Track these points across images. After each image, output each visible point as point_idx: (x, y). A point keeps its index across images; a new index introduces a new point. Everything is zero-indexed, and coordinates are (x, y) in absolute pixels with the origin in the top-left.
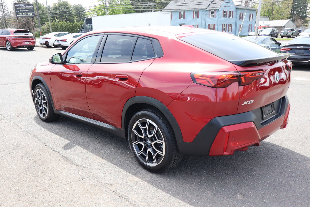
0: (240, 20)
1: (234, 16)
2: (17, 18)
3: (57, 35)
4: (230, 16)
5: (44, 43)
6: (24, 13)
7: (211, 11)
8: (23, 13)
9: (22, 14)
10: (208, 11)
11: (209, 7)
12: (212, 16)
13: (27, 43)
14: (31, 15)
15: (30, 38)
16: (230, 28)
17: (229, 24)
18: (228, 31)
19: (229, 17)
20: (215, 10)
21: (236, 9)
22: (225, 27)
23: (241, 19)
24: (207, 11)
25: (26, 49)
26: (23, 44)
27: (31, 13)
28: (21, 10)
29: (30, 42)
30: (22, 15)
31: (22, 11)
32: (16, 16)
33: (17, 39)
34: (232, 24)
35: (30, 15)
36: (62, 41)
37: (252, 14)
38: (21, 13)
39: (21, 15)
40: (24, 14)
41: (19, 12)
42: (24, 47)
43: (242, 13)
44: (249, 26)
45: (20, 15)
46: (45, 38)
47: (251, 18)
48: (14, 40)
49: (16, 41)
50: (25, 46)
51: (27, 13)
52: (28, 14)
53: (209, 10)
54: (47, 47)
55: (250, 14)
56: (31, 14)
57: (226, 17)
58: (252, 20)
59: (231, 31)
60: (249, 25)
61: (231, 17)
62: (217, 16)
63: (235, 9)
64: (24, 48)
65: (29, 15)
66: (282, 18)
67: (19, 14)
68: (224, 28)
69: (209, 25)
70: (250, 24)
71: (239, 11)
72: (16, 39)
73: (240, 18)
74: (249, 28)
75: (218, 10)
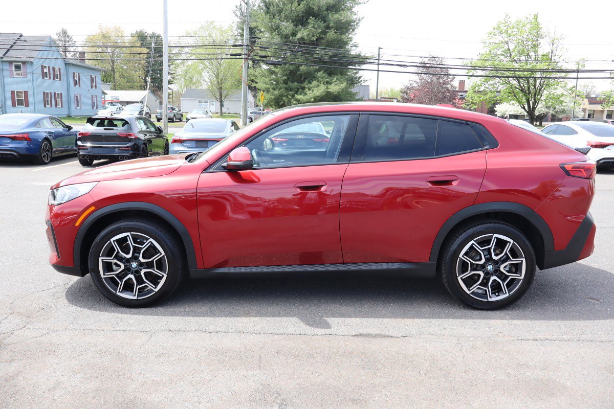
0: (75, 86)
1: (63, 78)
4: (55, 77)
7: (14, 64)
10: (8, 63)
11: (7, 55)
12: (18, 74)
16: (59, 101)
17: (55, 93)
18: (56, 106)
19: (54, 79)
20: (24, 63)
21: (66, 64)
22: (48, 98)
23: (77, 85)
24: (4, 64)
34: (61, 94)
37: (95, 77)
43: (76, 75)
44: (92, 99)
47: (94, 84)
53: (10, 62)
55: (91, 76)
57: (48, 78)
58: (96, 88)
59: (60, 106)
60: (92, 96)
61: (58, 78)
62: (30, 76)
63: (64, 65)
66: (131, 87)
68: (48, 100)
69: (13, 92)
70: (94, 94)
71: (71, 70)
73: (75, 83)
74: (93, 103)
75: (31, 62)
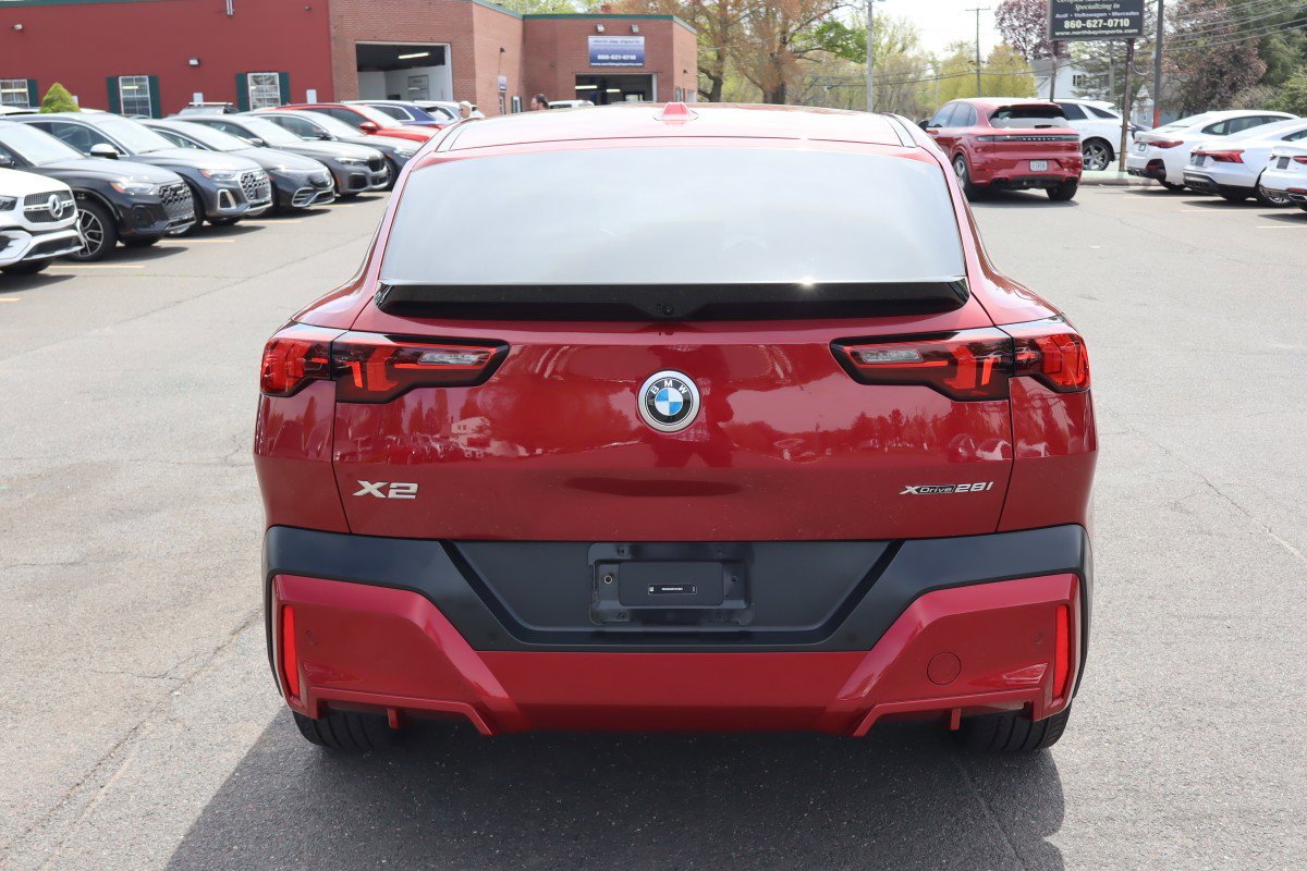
2: (1056, 43)
3: (1219, 129)
5: (1143, 166)
6: (1092, 18)
8: (1084, 20)
9: (1079, 24)
13: (1038, 167)
14: (1124, 28)
15: (1064, 143)
25: (1043, 193)
26: (1019, 170)
27: (1123, 17)
28: (1078, 8)
29: (1057, 161)
30: (1080, 30)
31: (1081, 12)
32: (1053, 36)
33: (994, 149)
35: (1119, 27)
36: (1218, 158)
38: (1076, 19)
39: (1076, 29)
40: (1089, 24)
41: (1066, 16)
42: (1025, 184)
45: (1070, 30)
46: (1150, 144)
48: (986, 149)
49: (991, 156)
50: (1028, 182)
51: (1105, 21)
52: (1110, 23)
54: (1163, 188)
56: (1126, 23)
64: (1027, 188)
65: (1113, 28)
67: (1067, 24)
72: (992, 144)
